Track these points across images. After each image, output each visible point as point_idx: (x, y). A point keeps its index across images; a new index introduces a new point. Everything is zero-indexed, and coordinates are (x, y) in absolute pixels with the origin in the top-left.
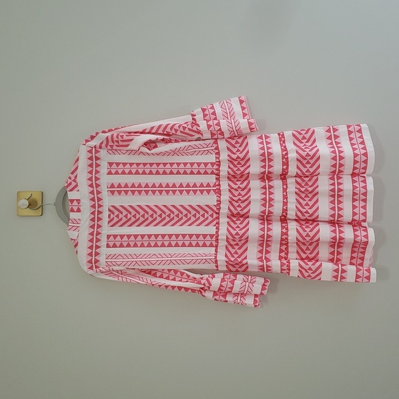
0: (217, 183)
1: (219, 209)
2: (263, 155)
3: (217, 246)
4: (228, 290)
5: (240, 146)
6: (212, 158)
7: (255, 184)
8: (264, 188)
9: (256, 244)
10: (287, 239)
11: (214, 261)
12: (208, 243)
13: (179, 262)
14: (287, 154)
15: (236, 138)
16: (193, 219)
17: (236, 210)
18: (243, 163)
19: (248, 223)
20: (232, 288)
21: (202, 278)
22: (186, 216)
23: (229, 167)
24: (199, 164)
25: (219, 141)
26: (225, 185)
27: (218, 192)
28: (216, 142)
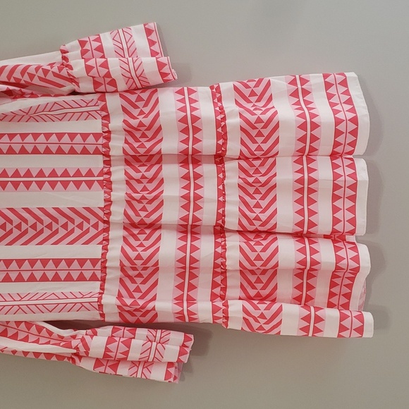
0: (105, 170)
1: (109, 214)
2: (184, 120)
3: (103, 280)
4: (120, 356)
5: (146, 105)
6: (96, 126)
7: (171, 171)
8: (186, 177)
9: (173, 274)
10: (223, 264)
11: (96, 305)
12: (88, 275)
13: (33, 308)
14: (224, 119)
15: (138, 92)
16: (62, 232)
17: (137, 215)
18: (149, 134)
19: (159, 238)
20: (126, 353)
21: (74, 337)
22: (49, 226)
23: (126, 142)
24: (72, 136)
25: (108, 97)
26: (119, 173)
27: (107, 185)
28: (103, 99)
